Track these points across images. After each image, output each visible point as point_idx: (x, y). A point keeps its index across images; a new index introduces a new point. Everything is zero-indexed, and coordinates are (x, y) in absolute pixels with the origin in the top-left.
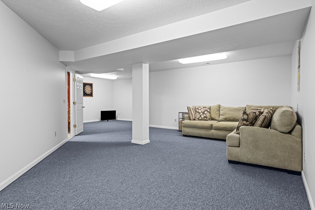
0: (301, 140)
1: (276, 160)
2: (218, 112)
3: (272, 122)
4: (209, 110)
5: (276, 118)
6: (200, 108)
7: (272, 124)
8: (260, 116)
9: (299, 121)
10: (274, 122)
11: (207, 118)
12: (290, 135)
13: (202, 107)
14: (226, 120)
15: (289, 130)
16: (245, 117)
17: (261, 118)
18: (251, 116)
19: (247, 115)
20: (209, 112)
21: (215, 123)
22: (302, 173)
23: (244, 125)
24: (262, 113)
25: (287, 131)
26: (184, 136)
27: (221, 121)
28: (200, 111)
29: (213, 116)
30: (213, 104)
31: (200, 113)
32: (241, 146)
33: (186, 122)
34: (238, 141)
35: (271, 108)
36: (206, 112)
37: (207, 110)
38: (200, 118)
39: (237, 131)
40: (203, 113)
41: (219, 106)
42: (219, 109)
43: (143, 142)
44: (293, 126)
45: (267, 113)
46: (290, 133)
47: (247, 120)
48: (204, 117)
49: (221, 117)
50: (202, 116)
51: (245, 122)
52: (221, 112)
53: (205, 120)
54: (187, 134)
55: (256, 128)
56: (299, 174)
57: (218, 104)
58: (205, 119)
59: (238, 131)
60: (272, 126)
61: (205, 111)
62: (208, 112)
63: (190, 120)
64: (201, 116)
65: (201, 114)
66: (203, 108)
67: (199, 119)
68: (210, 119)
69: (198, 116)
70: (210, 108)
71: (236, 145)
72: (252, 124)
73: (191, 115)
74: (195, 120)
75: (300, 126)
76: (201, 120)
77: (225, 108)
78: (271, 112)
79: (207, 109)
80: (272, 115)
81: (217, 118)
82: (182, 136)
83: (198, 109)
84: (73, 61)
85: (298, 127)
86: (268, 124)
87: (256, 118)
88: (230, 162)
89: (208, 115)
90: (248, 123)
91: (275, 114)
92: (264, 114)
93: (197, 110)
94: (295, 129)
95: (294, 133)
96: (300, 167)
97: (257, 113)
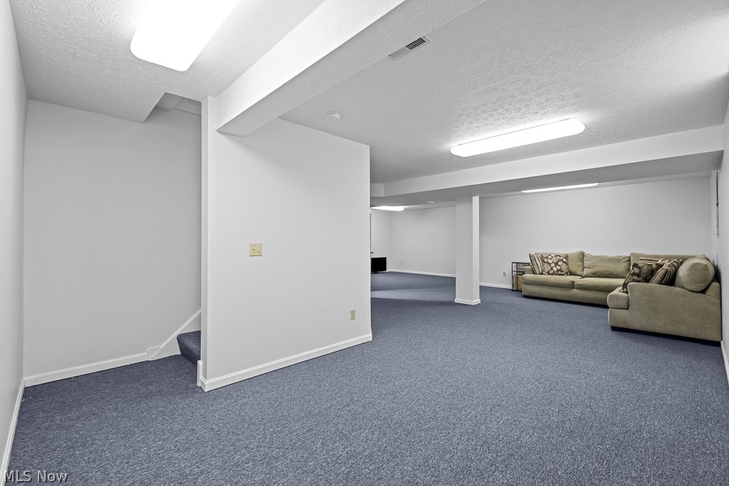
0: (719, 301)
1: (683, 327)
2: (581, 263)
3: (677, 278)
4: (565, 260)
5: (683, 272)
6: (549, 257)
7: (677, 280)
8: (658, 269)
9: (717, 277)
10: (680, 278)
11: (562, 271)
12: (703, 295)
13: (553, 255)
14: (595, 275)
15: (702, 288)
16: (636, 270)
17: (661, 272)
18: (645, 269)
19: (640, 268)
20: (566, 263)
21: (577, 279)
22: (722, 342)
23: (634, 281)
24: (661, 266)
25: (699, 290)
26: (525, 297)
27: (586, 276)
28: (550, 261)
29: (573, 269)
30: (572, 250)
31: (550, 264)
32: (630, 308)
33: (528, 276)
34: (626, 302)
35: (675, 260)
36: (560, 263)
37: (562, 260)
38: (551, 272)
39: (623, 289)
40: (556, 264)
41: (583, 254)
42: (582, 258)
43: (474, 301)
44: (707, 284)
45: (669, 266)
46: (704, 291)
47: (638, 275)
48: (558, 270)
49: (586, 271)
50: (555, 269)
51: (635, 278)
52: (586, 264)
53: (560, 275)
54: (531, 295)
55: (653, 285)
56: (718, 344)
57: (579, 250)
58: (560, 272)
59: (625, 290)
60: (676, 284)
61: (559, 261)
62: (563, 262)
63: (534, 273)
64: (552, 269)
65: (553, 265)
66: (556, 256)
67: (548, 273)
68: (567, 273)
69: (547, 268)
70: (566, 257)
71: (623, 307)
72: (647, 280)
73: (535, 266)
74: (542, 274)
75: (718, 284)
76: (552, 274)
77: (593, 257)
78: (675, 264)
79: (561, 258)
80: (677, 269)
81: (580, 273)
82: (521, 297)
83: (547, 258)
84: (383, 196)
85: (715, 284)
86: (671, 280)
87: (652, 272)
88: (614, 329)
89: (564, 267)
90: (640, 279)
91: (681, 267)
92: (665, 267)
93: (546, 260)
94: (711, 287)
95: (709, 292)
96: (719, 335)
97: (654, 266)
